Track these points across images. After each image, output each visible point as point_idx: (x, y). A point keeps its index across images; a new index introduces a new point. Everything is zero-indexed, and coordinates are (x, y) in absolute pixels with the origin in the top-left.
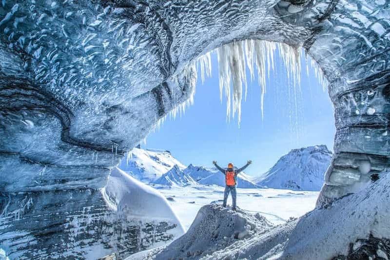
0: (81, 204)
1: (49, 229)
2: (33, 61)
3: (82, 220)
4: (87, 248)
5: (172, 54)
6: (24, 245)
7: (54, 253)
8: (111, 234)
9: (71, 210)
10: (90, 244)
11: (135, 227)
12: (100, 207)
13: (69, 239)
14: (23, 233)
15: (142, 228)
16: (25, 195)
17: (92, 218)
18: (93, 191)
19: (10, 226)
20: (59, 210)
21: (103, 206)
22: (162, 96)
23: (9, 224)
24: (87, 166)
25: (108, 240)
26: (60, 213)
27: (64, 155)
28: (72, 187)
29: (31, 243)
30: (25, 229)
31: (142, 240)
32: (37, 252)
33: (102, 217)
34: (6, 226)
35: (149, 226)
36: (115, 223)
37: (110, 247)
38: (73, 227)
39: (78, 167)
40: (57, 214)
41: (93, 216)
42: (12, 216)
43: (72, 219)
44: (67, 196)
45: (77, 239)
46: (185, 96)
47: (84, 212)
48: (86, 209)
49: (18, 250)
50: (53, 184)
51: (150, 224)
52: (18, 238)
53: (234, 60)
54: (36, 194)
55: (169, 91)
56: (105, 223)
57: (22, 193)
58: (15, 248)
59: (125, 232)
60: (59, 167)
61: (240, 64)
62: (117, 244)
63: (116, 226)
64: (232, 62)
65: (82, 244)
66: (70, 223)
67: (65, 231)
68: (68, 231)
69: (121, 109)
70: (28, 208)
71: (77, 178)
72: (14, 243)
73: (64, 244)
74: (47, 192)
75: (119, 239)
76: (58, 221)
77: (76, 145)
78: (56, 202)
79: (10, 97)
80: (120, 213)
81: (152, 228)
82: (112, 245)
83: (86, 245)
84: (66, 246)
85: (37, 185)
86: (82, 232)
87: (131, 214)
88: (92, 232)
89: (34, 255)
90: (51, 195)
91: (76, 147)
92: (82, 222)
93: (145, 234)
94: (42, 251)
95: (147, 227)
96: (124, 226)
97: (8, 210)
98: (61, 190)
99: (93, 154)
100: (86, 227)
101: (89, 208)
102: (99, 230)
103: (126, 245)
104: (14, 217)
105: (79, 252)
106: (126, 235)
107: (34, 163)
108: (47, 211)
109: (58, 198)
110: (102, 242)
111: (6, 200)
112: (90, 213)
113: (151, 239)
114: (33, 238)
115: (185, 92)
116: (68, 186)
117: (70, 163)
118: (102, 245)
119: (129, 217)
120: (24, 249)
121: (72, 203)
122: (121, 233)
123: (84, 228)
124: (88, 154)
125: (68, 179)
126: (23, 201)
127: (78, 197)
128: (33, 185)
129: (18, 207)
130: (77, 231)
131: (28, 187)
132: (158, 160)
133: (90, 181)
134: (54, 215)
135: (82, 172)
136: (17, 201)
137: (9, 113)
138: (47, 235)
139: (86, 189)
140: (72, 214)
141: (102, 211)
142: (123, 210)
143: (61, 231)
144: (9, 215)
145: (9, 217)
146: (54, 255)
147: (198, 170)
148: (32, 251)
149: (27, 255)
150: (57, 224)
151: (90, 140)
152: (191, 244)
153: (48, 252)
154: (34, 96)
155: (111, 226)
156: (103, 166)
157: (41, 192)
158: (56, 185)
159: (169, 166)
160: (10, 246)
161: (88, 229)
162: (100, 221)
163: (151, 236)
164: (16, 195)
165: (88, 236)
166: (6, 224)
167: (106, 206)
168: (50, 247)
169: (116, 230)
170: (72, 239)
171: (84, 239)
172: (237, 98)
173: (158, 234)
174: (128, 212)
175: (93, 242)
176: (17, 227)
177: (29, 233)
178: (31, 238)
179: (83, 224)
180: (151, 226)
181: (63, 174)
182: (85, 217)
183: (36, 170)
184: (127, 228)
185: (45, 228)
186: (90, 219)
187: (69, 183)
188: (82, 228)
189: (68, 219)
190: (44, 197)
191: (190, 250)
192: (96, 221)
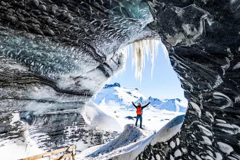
0: (72, 120)
1: (56, 133)
2: (31, 67)
3: (72, 129)
4: (75, 143)
5: (99, 54)
6: (44, 140)
7: (59, 144)
8: (88, 136)
9: (67, 123)
10: (77, 141)
11: (100, 133)
12: (81, 122)
13: (66, 138)
14: (44, 134)
15: (104, 134)
16: (43, 116)
17: (78, 128)
18: (78, 114)
19: (37, 130)
20: (61, 124)
21: (83, 122)
22: (104, 69)
23: (37, 129)
24: (73, 102)
25: (86, 139)
26: (61, 125)
27: (59, 97)
28: (67, 112)
29: (48, 139)
30: (45, 132)
31: (104, 140)
32: (50, 143)
33: (83, 127)
34: (36, 130)
35: (107, 133)
36: (89, 131)
37: (87, 143)
38: (68, 132)
39: (68, 103)
40: (60, 125)
41: (78, 127)
42: (38, 126)
43: (67, 128)
44: (64, 116)
45: (70, 138)
46: (120, 67)
47: (73, 124)
48: (74, 123)
49: (42, 141)
50: (57, 111)
51: (108, 132)
52: (41, 136)
53: (139, 50)
54: (49, 116)
55: (108, 66)
56: (84, 131)
57: (42, 115)
58: (40, 141)
59: (94, 136)
60: (59, 103)
61: (142, 52)
62: (91, 142)
63: (90, 132)
64: (138, 51)
65: (72, 141)
66: (67, 130)
67: (64, 133)
68: (65, 134)
69: (82, 77)
70: (45, 122)
71: (69, 108)
72: (40, 138)
73: (64, 140)
74: (54, 115)
75: (92, 139)
76: (60, 129)
77: (65, 93)
78: (59, 119)
79: (25, 79)
80: (92, 125)
81: (109, 134)
82: (88, 142)
83: (75, 141)
84: (65, 141)
85: (49, 111)
86: (72, 135)
87: (98, 127)
88: (78, 135)
89: (49, 145)
90: (56, 116)
91: (65, 94)
92: (73, 129)
93: (105, 137)
94: (53, 143)
95: (106, 133)
96: (94, 133)
97: (35, 123)
98: (61, 114)
99: (75, 97)
100: (75, 132)
101: (76, 123)
102: (81, 134)
103: (95, 142)
104: (39, 126)
105: (71, 144)
106: (95, 137)
107: (45, 102)
108: (55, 124)
109: (60, 118)
110: (83, 140)
111: (34, 119)
112: (77, 125)
113: (109, 140)
114: (49, 137)
115: (120, 65)
116: (64, 112)
117: (64, 101)
118: (83, 141)
119: (97, 128)
120: (44, 141)
121: (67, 120)
122: (92, 136)
123: (74, 132)
124: (72, 97)
125: (64, 109)
126: (43, 119)
127: (70, 117)
128: (47, 111)
129: (41, 121)
130: (70, 134)
131: (45, 112)
132: (131, 94)
133: (76, 109)
134: (59, 126)
135: (71, 105)
136: (39, 119)
137: (27, 84)
138: (55, 135)
139: (74, 113)
140: (67, 126)
141: (83, 124)
142: (94, 124)
143: (62, 134)
144: (37, 125)
145: (37, 126)
146: (59, 145)
147: (155, 100)
148: (48, 143)
149: (46, 144)
150: (60, 130)
151: (72, 90)
152: (116, 143)
153: (56, 144)
154: (35, 79)
155: (88, 132)
156: (82, 102)
157: (51, 114)
158: (58, 112)
159: (137, 98)
160: (38, 140)
161: (76, 133)
162: (82, 129)
163: (108, 139)
164: (39, 116)
165: (76, 137)
166: (36, 129)
167: (85, 122)
168: (57, 141)
169: (90, 134)
170: (68, 138)
171: (73, 138)
172: (140, 70)
173: (112, 137)
174: (96, 125)
175: (78, 140)
176: (41, 131)
177: (46, 134)
178: (48, 136)
179: (73, 131)
180: (108, 133)
181: (61, 106)
182: (74, 127)
183: (47, 105)
184: (96, 134)
185: (54, 132)
186: (76, 128)
187: (65, 110)
188: (72, 132)
189: (65, 128)
190: (53, 117)
191: (114, 146)
192: (80, 129)
